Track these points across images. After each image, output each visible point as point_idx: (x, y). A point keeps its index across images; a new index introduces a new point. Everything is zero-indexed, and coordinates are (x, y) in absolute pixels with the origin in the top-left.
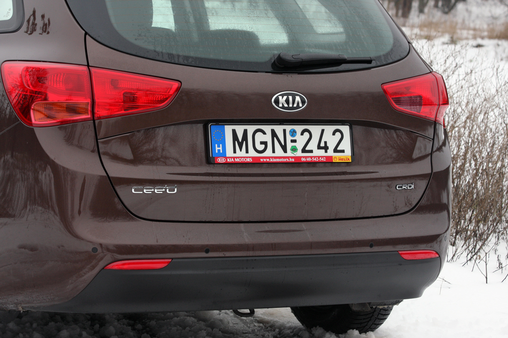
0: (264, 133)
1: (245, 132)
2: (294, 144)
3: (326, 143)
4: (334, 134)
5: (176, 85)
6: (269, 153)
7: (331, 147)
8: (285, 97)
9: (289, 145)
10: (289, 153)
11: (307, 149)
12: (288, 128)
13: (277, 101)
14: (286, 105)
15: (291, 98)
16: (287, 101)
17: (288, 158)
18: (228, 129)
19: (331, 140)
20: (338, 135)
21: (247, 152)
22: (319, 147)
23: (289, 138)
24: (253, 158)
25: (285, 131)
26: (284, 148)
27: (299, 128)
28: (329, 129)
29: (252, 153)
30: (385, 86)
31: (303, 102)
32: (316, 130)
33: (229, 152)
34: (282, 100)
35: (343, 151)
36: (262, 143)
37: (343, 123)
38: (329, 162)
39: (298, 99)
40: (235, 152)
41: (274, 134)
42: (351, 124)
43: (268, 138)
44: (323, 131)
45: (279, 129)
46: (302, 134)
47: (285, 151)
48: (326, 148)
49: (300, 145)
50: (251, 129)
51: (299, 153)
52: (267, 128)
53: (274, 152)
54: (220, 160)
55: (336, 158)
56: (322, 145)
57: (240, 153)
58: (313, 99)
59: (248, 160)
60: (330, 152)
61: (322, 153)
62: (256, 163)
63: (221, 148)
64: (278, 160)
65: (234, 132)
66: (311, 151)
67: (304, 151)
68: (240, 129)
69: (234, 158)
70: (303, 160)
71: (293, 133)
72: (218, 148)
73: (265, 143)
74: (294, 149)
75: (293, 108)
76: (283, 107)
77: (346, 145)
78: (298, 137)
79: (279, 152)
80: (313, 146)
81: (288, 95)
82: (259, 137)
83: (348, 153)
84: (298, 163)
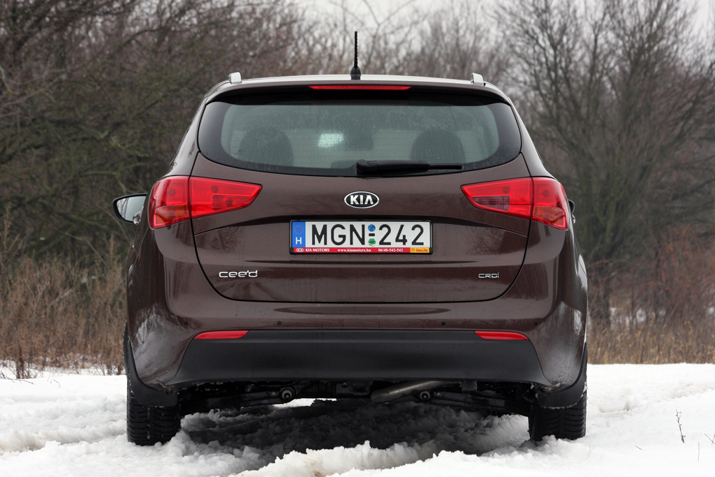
0: (343, 228)
1: (325, 227)
2: (372, 237)
3: (404, 236)
4: (413, 229)
5: (257, 188)
6: (347, 244)
7: (410, 239)
8: (356, 196)
9: (367, 238)
10: (367, 245)
11: (385, 241)
12: (367, 224)
13: (349, 199)
14: (357, 203)
15: (362, 197)
16: (358, 200)
17: (365, 249)
18: (309, 225)
19: (411, 235)
20: (418, 230)
21: (325, 243)
22: (397, 240)
23: (367, 232)
24: (330, 248)
25: (363, 226)
26: (362, 241)
27: (378, 224)
28: (408, 225)
29: (330, 244)
30: (465, 188)
31: (375, 201)
32: (395, 226)
33: (309, 244)
34: (353, 199)
35: (422, 244)
36: (340, 236)
37: (424, 219)
38: (407, 252)
39: (369, 197)
40: (314, 243)
41: (352, 229)
42: (433, 220)
43: (347, 232)
44: (402, 226)
45: (358, 225)
46: (381, 229)
47: (363, 243)
48: (404, 241)
49: (378, 238)
50: (330, 225)
51: (377, 245)
52: (347, 224)
53: (351, 243)
54: (298, 250)
55: (414, 249)
56: (401, 238)
57: (319, 245)
58: (386, 198)
59: (326, 250)
60: (409, 245)
61: (400, 245)
62: (333, 252)
63: (300, 241)
64: (354, 251)
65: (314, 227)
66: (389, 244)
67: (382, 243)
68: (320, 226)
69: (312, 248)
70: (380, 250)
71: (372, 228)
72: (298, 241)
73: (344, 237)
74: (372, 242)
75: (364, 205)
76: (354, 205)
77: (426, 239)
78: (376, 231)
79: (357, 243)
80: (391, 238)
81: (359, 194)
82: (338, 231)
83: (427, 245)
84: (375, 252)
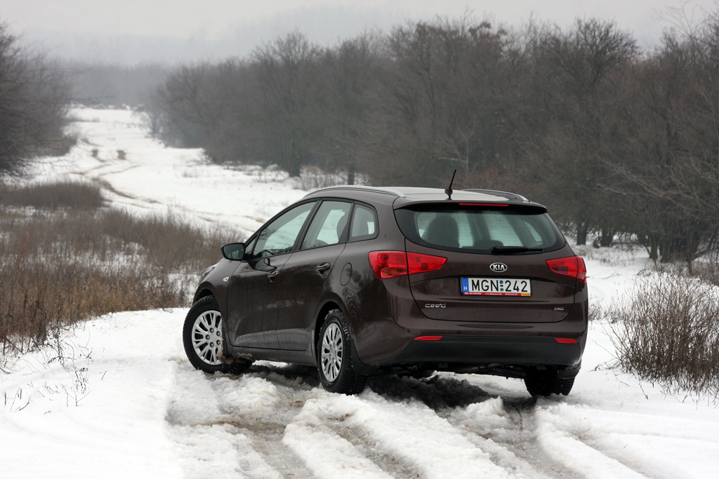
0: (487, 282)
1: (478, 281)
2: (502, 287)
3: (518, 287)
4: (522, 283)
5: (445, 260)
6: (489, 291)
7: (520, 289)
9: (499, 288)
10: (499, 291)
12: (499, 280)
13: (492, 267)
14: (497, 269)
15: (499, 266)
16: (497, 267)
17: (499, 293)
18: (470, 280)
19: (521, 286)
20: (524, 283)
21: (479, 290)
22: (514, 289)
23: (499, 284)
24: (482, 293)
25: (497, 281)
26: (497, 289)
27: (504, 280)
28: (519, 281)
29: (481, 291)
30: (548, 262)
31: (505, 268)
32: (513, 281)
33: (470, 290)
34: (495, 266)
35: (526, 291)
36: (486, 286)
37: (527, 278)
38: (519, 295)
39: (502, 266)
40: (473, 290)
41: (492, 282)
42: (531, 279)
43: (489, 284)
44: (516, 282)
45: (494, 280)
46: (506, 283)
47: (497, 290)
48: (518, 289)
49: (505, 288)
50: (481, 280)
51: (504, 291)
52: (489, 280)
53: (492, 290)
54: (466, 293)
55: (523, 294)
56: (516, 288)
57: (476, 291)
58: (510, 266)
59: (480, 294)
60: (520, 291)
61: (516, 291)
62: (483, 295)
63: (467, 288)
64: (494, 294)
65: (473, 281)
66: (510, 291)
67: (507, 290)
68: (475, 280)
69: (473, 293)
70: (506, 294)
71: (501, 282)
72: (465, 288)
73: (488, 286)
74: (502, 290)
75: (500, 270)
76: (495, 270)
77: (528, 288)
78: (504, 284)
79: (494, 290)
80: (511, 288)
81: (497, 264)
82: (485, 284)
83: (529, 292)
84: (504, 295)
